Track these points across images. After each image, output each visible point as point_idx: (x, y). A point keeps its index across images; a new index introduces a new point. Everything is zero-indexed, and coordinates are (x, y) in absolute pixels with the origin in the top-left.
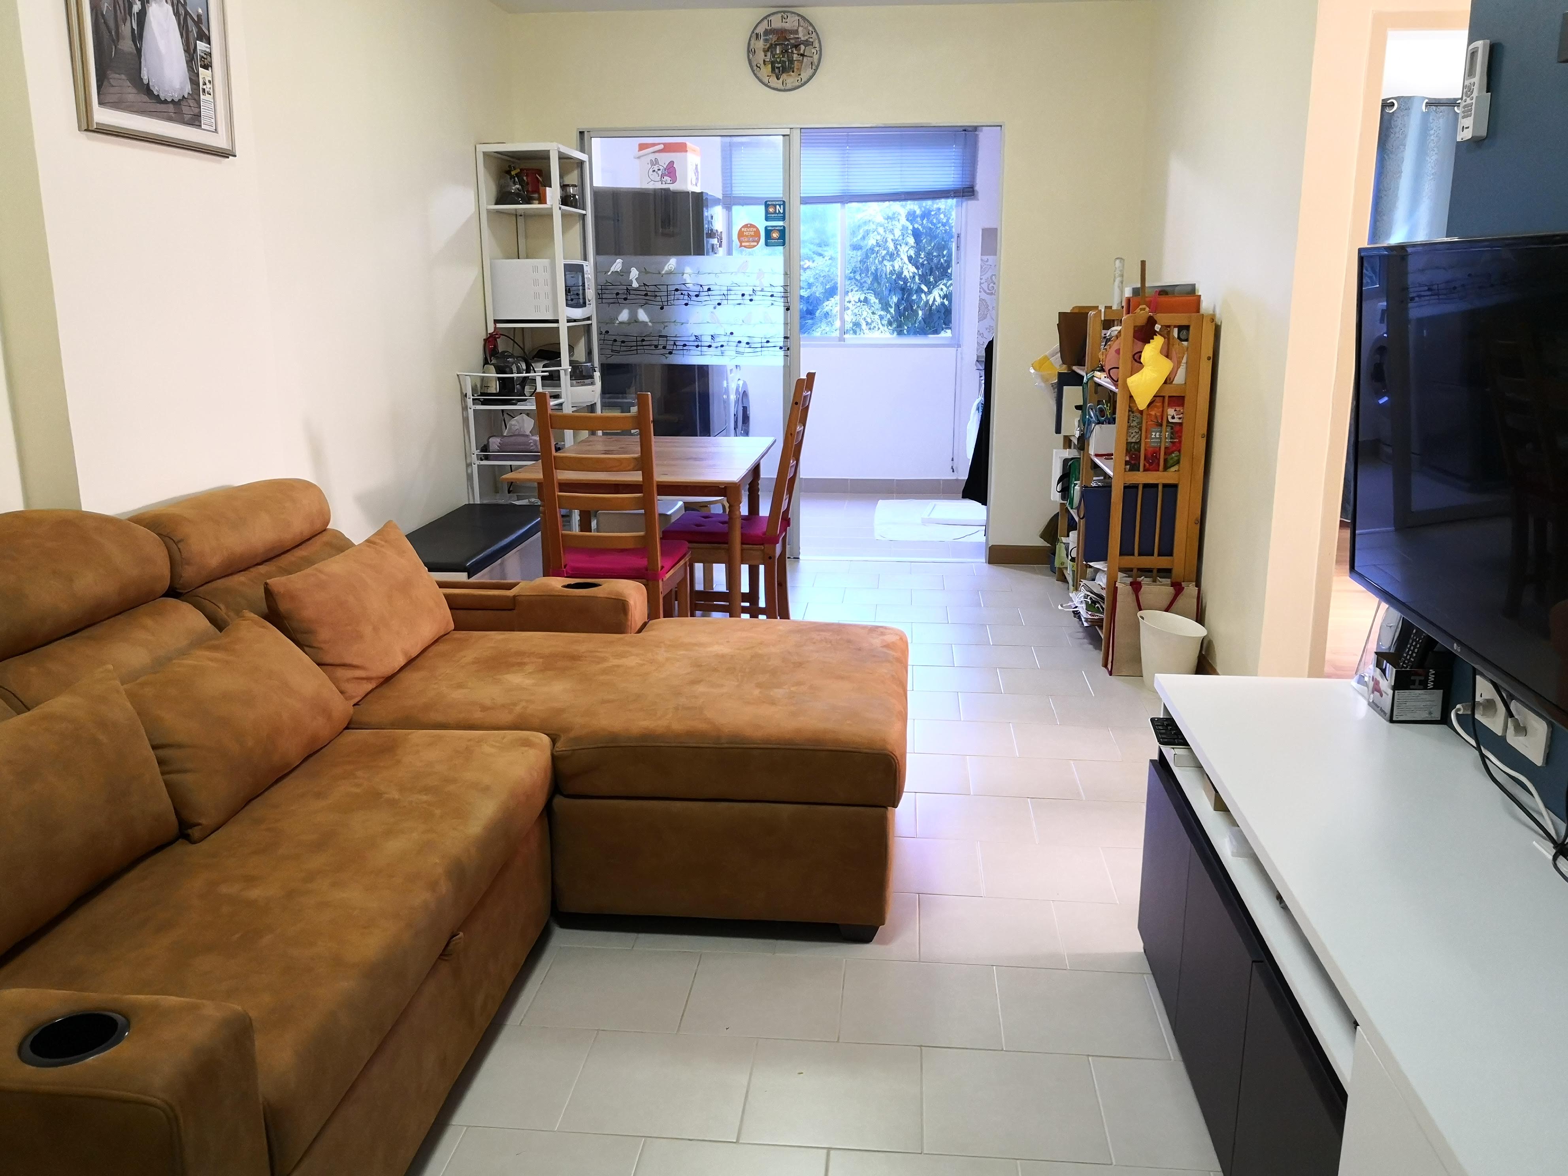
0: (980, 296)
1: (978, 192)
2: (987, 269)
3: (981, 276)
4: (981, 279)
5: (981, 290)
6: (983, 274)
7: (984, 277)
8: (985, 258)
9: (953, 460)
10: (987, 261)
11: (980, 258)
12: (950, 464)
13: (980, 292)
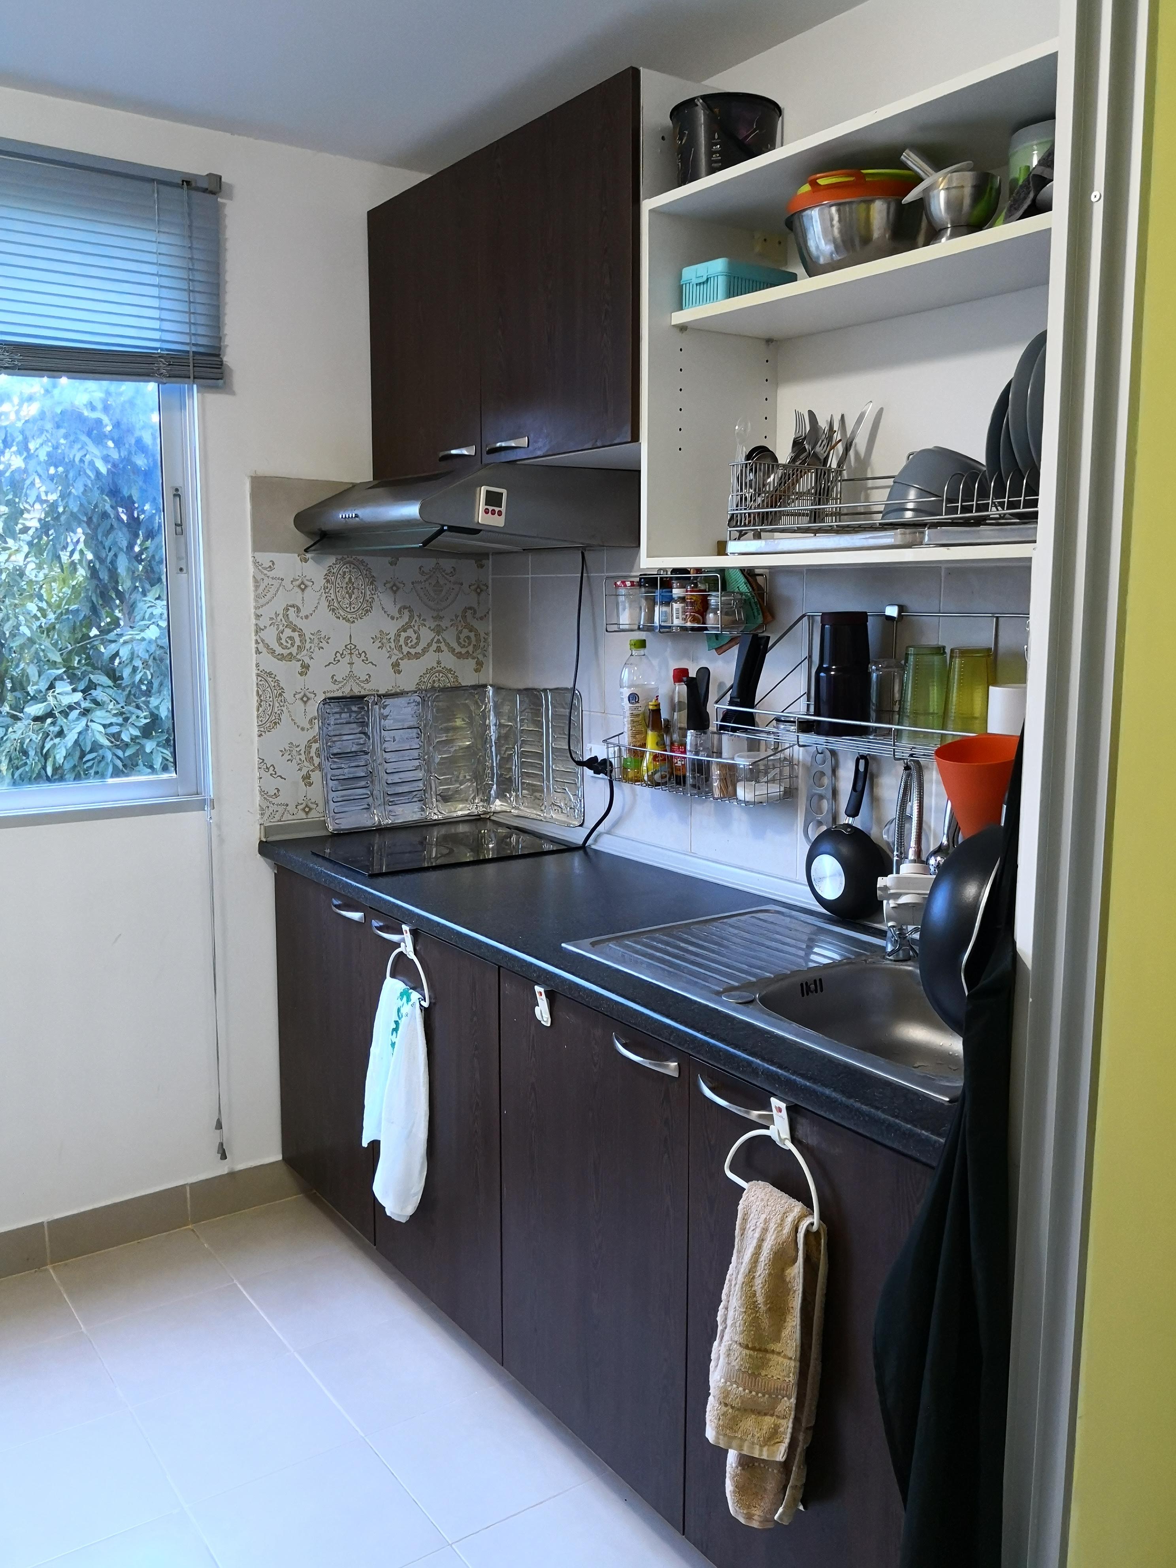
0: (257, 665)
1: (231, 370)
2: (273, 590)
3: (256, 608)
4: (258, 616)
5: (261, 647)
6: (262, 601)
7: (268, 612)
8: (265, 558)
9: (219, 1126)
10: (271, 568)
11: (251, 559)
12: (212, 1139)
13: (258, 652)
